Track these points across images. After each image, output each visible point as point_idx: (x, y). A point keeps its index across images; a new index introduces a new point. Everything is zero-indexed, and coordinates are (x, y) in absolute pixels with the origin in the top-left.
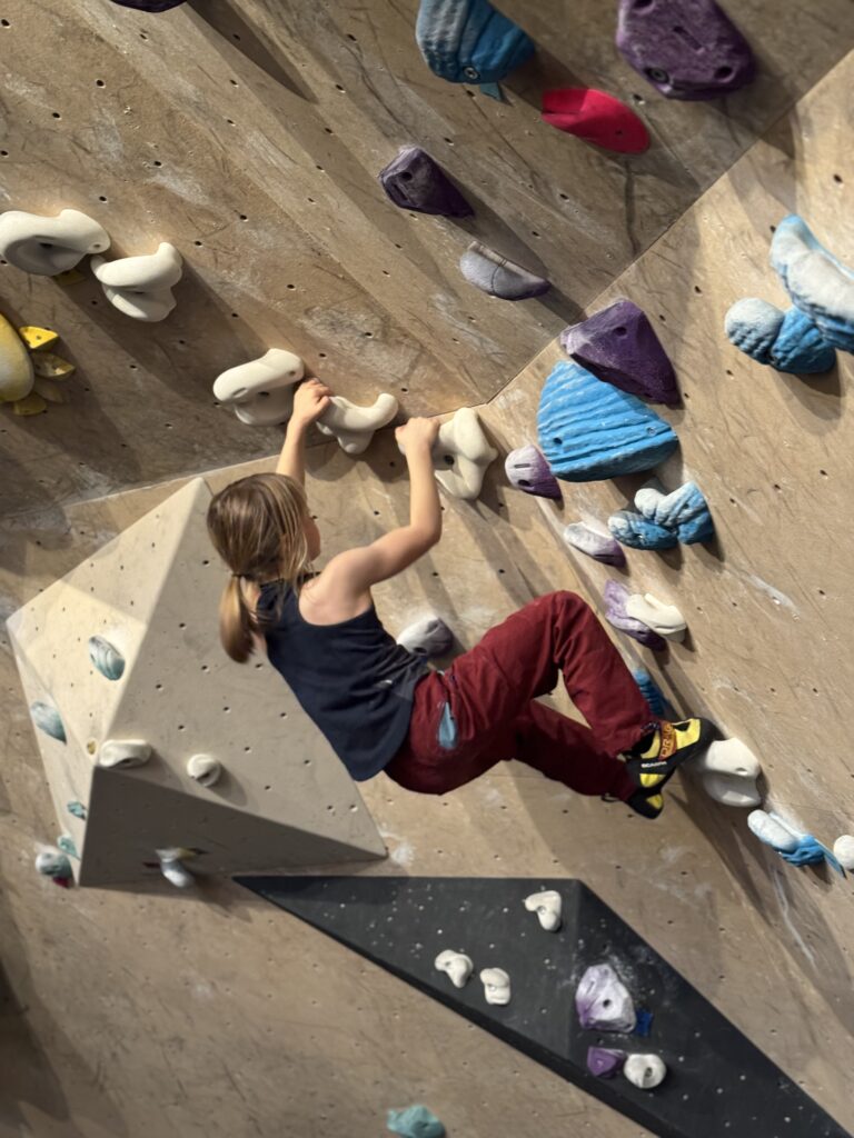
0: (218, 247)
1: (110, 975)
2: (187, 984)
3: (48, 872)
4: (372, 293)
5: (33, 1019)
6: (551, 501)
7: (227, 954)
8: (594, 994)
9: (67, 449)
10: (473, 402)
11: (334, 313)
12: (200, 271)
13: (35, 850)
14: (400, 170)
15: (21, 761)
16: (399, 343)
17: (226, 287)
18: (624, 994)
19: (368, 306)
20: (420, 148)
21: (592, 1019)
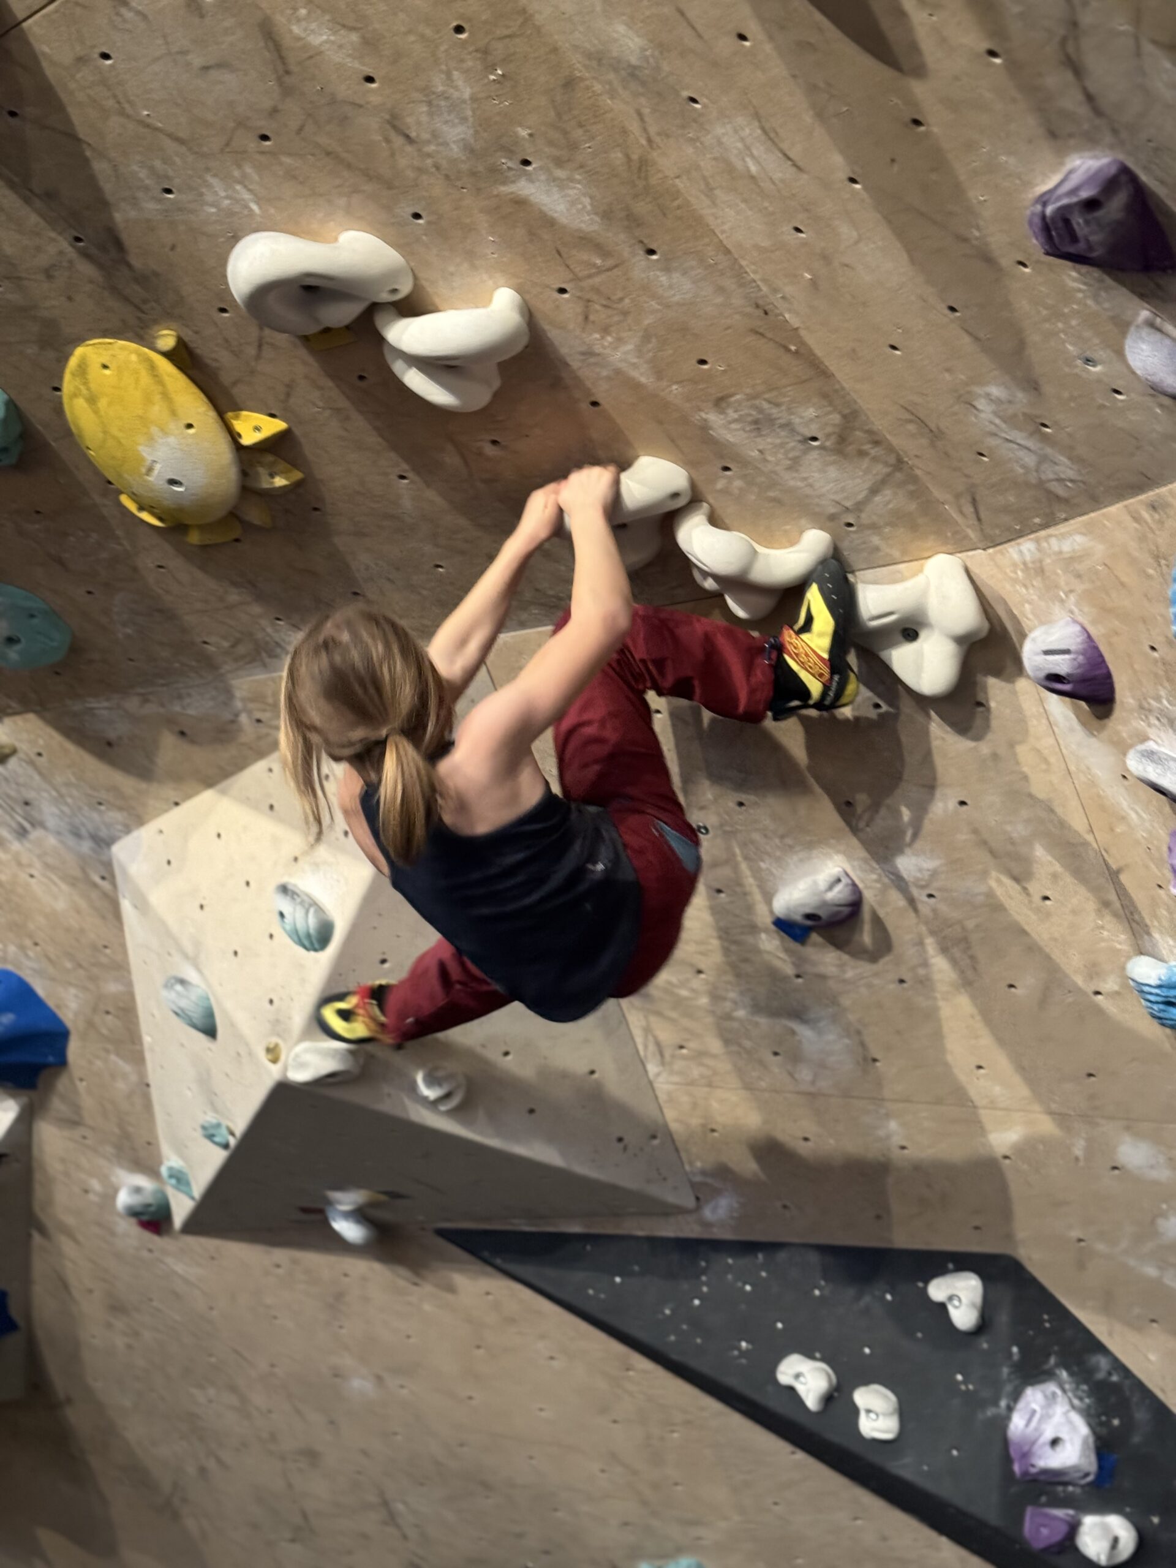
0: (595, 297)
1: (213, 1360)
2: (336, 1376)
3: (134, 1213)
4: (839, 375)
5: (76, 1417)
6: (1083, 704)
7: (408, 1337)
8: (1036, 1429)
9: (260, 597)
10: (959, 544)
11: (765, 405)
12: (553, 334)
13: (114, 1179)
14: (1085, 194)
15: (107, 1051)
16: (862, 454)
17: (592, 360)
18: (1083, 1429)
19: (825, 396)
20: (1121, 157)
21: (1033, 1466)
